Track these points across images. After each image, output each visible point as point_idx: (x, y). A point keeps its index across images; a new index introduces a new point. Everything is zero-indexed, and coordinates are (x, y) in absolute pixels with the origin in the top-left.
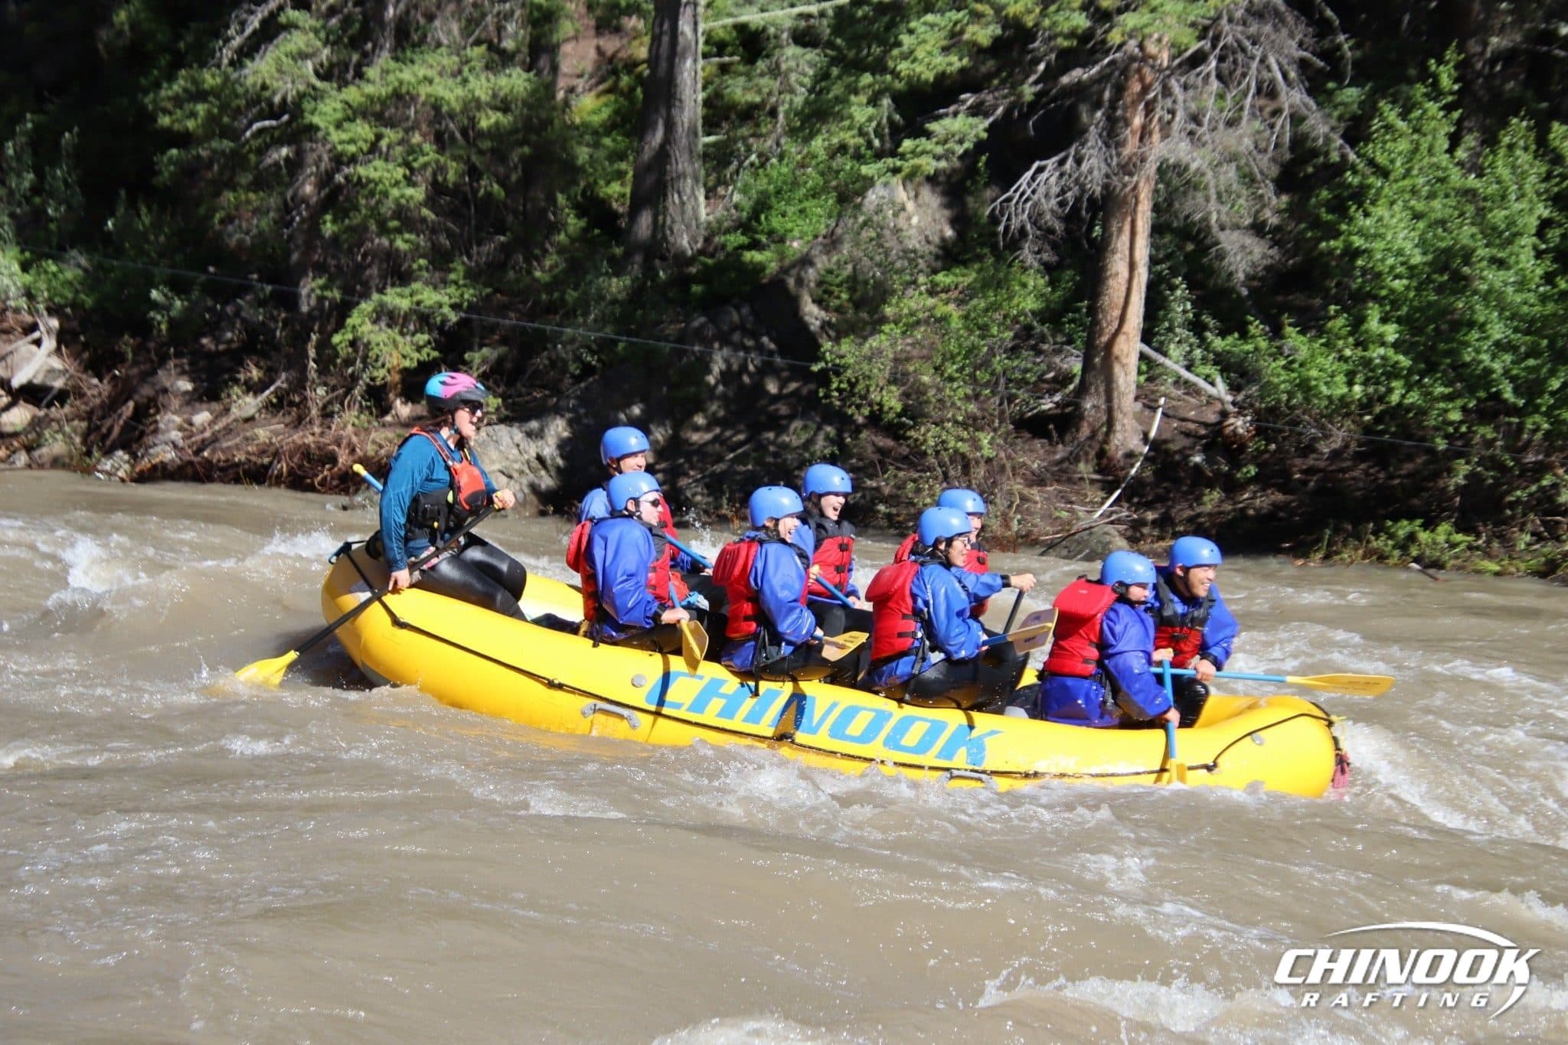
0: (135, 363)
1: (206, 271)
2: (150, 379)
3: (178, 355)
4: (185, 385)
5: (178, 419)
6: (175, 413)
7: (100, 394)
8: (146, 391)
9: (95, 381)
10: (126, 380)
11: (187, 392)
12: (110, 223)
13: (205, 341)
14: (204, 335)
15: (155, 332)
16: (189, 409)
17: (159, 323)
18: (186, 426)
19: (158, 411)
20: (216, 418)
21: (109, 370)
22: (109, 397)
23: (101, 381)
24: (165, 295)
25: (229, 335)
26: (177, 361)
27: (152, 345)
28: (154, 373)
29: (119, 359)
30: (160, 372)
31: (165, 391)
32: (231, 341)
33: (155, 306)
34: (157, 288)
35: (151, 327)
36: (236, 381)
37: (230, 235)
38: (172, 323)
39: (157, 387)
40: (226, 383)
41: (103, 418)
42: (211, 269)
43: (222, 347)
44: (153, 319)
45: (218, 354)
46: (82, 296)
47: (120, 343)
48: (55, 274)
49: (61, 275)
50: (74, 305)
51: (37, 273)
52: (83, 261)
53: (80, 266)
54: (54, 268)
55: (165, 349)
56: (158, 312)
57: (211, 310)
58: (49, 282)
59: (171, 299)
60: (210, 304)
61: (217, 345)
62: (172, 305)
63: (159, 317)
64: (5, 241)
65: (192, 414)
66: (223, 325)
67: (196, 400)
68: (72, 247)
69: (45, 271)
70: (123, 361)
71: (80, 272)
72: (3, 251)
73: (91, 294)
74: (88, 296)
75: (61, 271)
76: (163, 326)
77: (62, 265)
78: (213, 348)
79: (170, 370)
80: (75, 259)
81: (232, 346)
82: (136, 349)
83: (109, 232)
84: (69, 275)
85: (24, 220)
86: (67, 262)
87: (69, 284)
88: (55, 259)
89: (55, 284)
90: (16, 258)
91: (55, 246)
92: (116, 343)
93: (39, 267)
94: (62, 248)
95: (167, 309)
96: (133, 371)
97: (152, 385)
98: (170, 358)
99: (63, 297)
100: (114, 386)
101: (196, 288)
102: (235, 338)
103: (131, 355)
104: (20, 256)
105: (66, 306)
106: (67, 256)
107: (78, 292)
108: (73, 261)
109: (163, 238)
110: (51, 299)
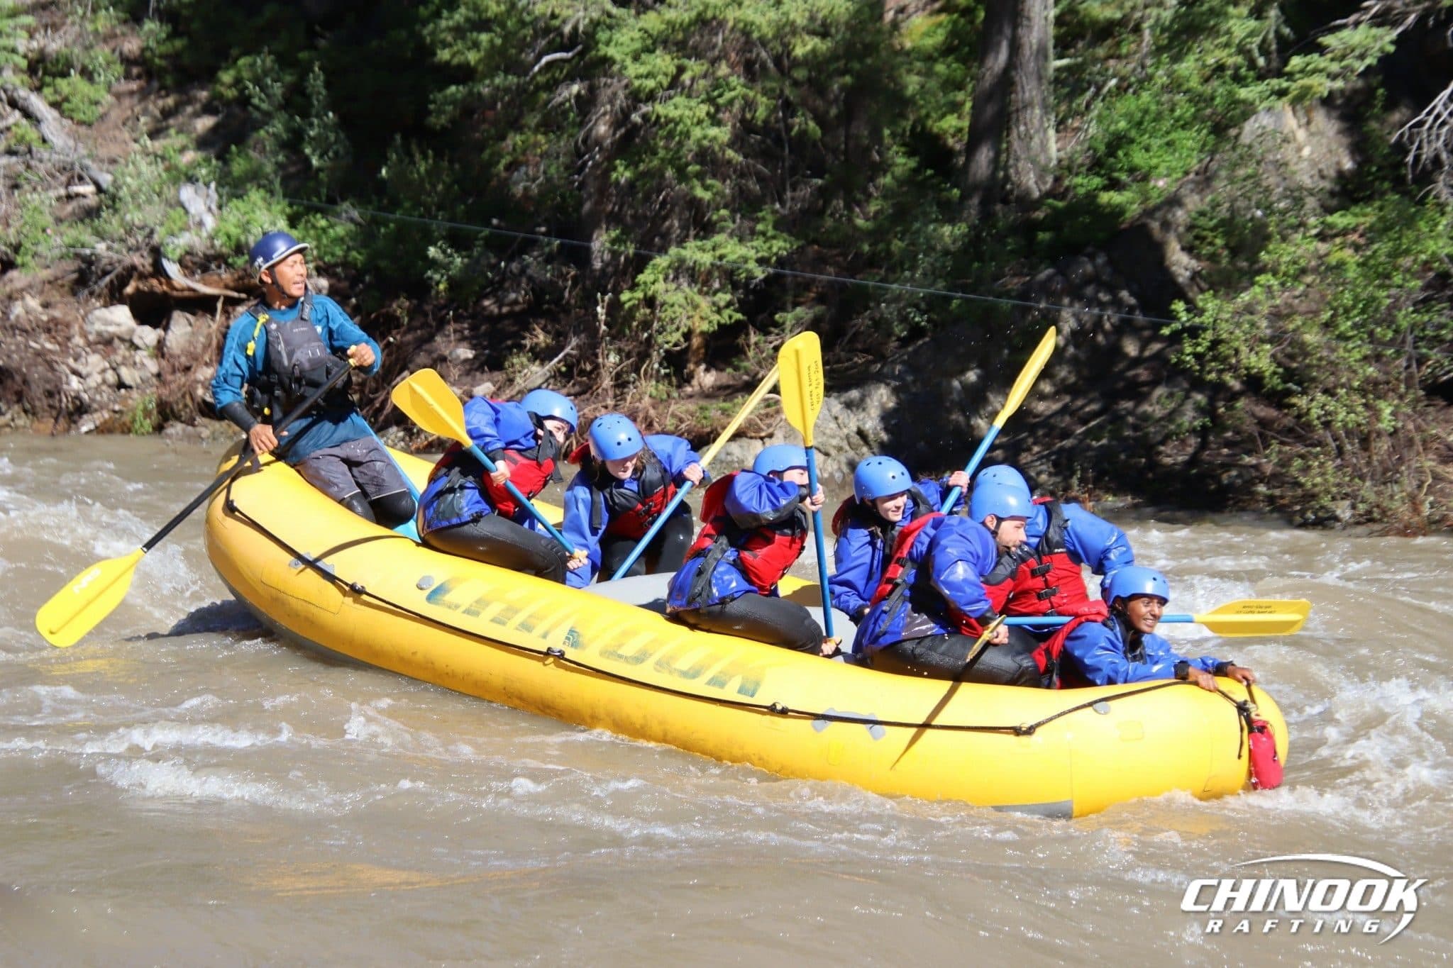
0: (410, 329)
1: (488, 224)
2: (426, 347)
3: (457, 319)
4: (465, 353)
5: (457, 391)
6: (453, 384)
8: (422, 359)
10: (400, 346)
11: (466, 361)
12: (384, 171)
13: (486, 303)
14: (486, 297)
15: (433, 292)
16: (469, 379)
17: (438, 283)
20: (499, 389)
21: (383, 336)
24: (444, 252)
25: (513, 296)
26: (458, 326)
27: (428, 308)
28: (430, 339)
29: (392, 322)
30: (438, 339)
31: (443, 359)
32: (516, 302)
33: (433, 264)
34: (434, 244)
35: (429, 288)
36: (521, 348)
37: (516, 183)
38: (451, 280)
39: (435, 355)
40: (510, 349)
41: (376, 391)
42: (495, 221)
43: (505, 310)
44: (431, 278)
45: (501, 317)
46: (354, 254)
47: (394, 306)
48: (324, 230)
49: (331, 231)
50: (345, 264)
51: (306, 229)
52: (355, 214)
53: (352, 220)
54: (323, 223)
55: (444, 312)
56: (436, 271)
57: (494, 268)
58: (318, 239)
59: (451, 256)
60: (493, 261)
61: (500, 308)
62: (451, 263)
63: (437, 277)
64: (272, 193)
65: (473, 386)
66: (507, 285)
67: (477, 370)
68: (344, 199)
69: (314, 227)
70: (398, 326)
71: (352, 227)
72: (270, 204)
73: (363, 251)
74: (360, 253)
75: (332, 226)
76: (442, 287)
77: (333, 220)
78: (496, 310)
79: (449, 336)
80: (346, 212)
81: (517, 308)
82: (412, 313)
83: (383, 181)
84: (340, 230)
85: (292, 169)
86: (338, 215)
87: (340, 240)
88: (325, 213)
89: (325, 241)
90: (283, 212)
91: (324, 198)
92: (390, 306)
93: (307, 221)
94: (332, 201)
95: (446, 267)
96: (409, 337)
97: (430, 352)
98: (449, 323)
99: (333, 255)
100: (388, 355)
101: (477, 243)
102: (521, 299)
103: (406, 319)
104: (288, 210)
105: (336, 265)
106: (338, 209)
107: (349, 249)
108: (344, 215)
109: (440, 187)
110: (320, 258)
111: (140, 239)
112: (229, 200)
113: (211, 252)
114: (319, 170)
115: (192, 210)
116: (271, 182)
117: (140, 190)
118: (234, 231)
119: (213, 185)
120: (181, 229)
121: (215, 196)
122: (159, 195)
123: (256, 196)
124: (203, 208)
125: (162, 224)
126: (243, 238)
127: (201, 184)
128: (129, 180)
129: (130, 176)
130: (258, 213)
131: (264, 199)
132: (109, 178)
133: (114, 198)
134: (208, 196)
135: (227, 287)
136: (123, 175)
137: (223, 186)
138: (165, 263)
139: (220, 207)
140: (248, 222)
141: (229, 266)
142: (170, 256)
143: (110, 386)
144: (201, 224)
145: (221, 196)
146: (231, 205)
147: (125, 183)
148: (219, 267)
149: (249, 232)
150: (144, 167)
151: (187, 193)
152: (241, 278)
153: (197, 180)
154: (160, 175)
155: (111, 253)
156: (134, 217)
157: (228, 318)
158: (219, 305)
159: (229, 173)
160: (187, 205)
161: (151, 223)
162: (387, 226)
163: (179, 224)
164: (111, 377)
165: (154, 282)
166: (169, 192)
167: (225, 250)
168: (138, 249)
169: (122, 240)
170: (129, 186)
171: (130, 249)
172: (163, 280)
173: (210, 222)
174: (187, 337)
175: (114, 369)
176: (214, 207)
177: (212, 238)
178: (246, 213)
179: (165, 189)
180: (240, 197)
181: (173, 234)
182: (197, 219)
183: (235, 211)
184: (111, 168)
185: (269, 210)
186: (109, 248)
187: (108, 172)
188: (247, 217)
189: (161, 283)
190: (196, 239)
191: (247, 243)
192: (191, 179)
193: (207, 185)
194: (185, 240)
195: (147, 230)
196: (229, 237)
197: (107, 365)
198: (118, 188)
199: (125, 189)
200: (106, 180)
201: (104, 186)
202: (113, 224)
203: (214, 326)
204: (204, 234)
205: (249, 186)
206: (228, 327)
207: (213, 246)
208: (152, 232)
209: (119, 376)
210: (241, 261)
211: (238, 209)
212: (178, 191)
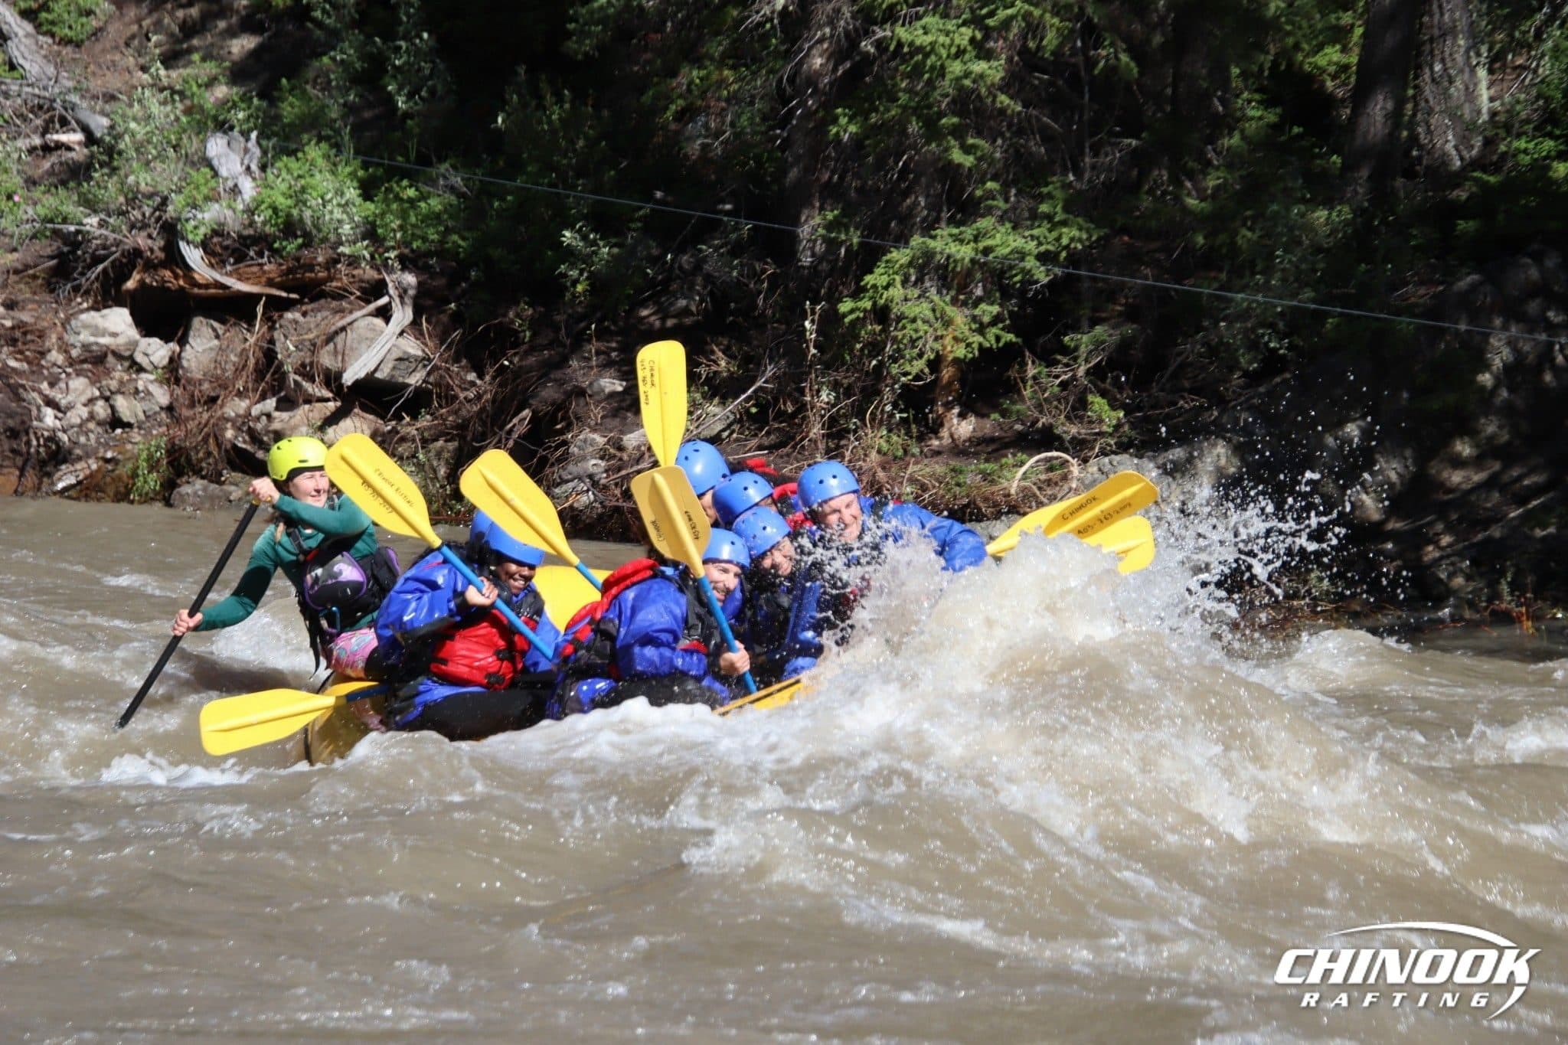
0: (533, 349)
1: (650, 198)
2: (557, 374)
3: (602, 334)
4: (612, 384)
5: (600, 440)
6: (594, 430)
7: (479, 397)
8: (549, 392)
9: (472, 376)
10: (518, 373)
11: (614, 395)
12: (500, 120)
13: (645, 313)
14: (643, 304)
15: (568, 296)
16: (617, 422)
17: (575, 282)
18: (612, 451)
19: (568, 428)
21: (495, 358)
22: (494, 401)
23: (481, 376)
24: (585, 238)
25: (682, 303)
26: (602, 346)
27: (561, 319)
28: (562, 362)
29: (508, 339)
30: (574, 363)
31: (581, 393)
32: (686, 311)
33: (569, 255)
34: (571, 227)
35: (562, 289)
36: (693, 378)
37: (691, 139)
38: (593, 280)
39: (568, 387)
42: (659, 194)
43: (670, 323)
44: (564, 275)
46: (455, 237)
47: (511, 314)
48: (411, 201)
49: (423, 205)
50: (441, 252)
51: (386, 200)
52: (457, 181)
53: (452, 189)
54: (411, 193)
55: (582, 325)
56: (573, 266)
57: (655, 261)
58: (403, 215)
59: (594, 243)
60: (655, 252)
61: (663, 320)
62: (595, 253)
63: (574, 273)
64: (338, 147)
65: (623, 433)
66: (674, 286)
67: (628, 410)
68: (441, 160)
69: (398, 198)
70: (516, 345)
71: (453, 199)
72: (335, 165)
73: (466, 234)
74: (464, 239)
75: (424, 197)
76: (580, 288)
77: (425, 189)
78: (658, 324)
79: (589, 359)
80: (445, 178)
81: (688, 321)
82: (535, 325)
83: (498, 130)
84: (435, 204)
85: (367, 114)
86: (433, 182)
87: (434, 218)
88: (413, 178)
89: (413, 219)
90: (353, 175)
91: (413, 156)
92: (505, 315)
93: (389, 190)
94: (425, 161)
95: (587, 259)
96: (532, 360)
97: (560, 383)
98: (589, 341)
99: (424, 239)
100: (500, 385)
101: (633, 226)
102: (694, 309)
103: (528, 334)
104: (361, 173)
105: (429, 254)
106: (433, 172)
107: (448, 231)
108: (441, 182)
109: (581, 143)
110: (407, 244)
111: (148, 211)
112: (276, 157)
113: (251, 232)
114: (407, 115)
115: (223, 172)
116: (338, 132)
117: (149, 142)
118: (282, 202)
119: (254, 135)
120: (207, 199)
121: (257, 152)
122: (174, 147)
123: (315, 152)
124: (239, 169)
125: (179, 191)
126: (295, 212)
127: (236, 133)
128: (133, 125)
129: (135, 119)
130: (318, 176)
131: (327, 157)
132: (105, 122)
133: (111, 151)
134: (246, 151)
135: (270, 283)
136: (124, 116)
137: (268, 138)
138: (182, 245)
139: (263, 168)
140: (303, 190)
141: (275, 252)
142: (190, 237)
143: (99, 424)
144: (235, 191)
145: (265, 152)
146: (279, 164)
147: (126, 130)
148: (260, 254)
149: (305, 203)
150: (155, 109)
151: (216, 146)
152: (290, 271)
153: (232, 128)
154: (177, 119)
155: (103, 231)
156: (141, 179)
157: (272, 328)
158: (260, 309)
159: (278, 117)
160: (215, 163)
161: (163, 189)
162: (503, 199)
163: (205, 190)
164: (101, 409)
165: (168, 274)
166: (190, 145)
167: (268, 229)
168: (144, 226)
169: (122, 213)
170: (133, 135)
171: (132, 227)
172: (179, 271)
173: (248, 187)
174: (213, 354)
175: (107, 399)
176: (254, 167)
177: (250, 211)
178: (300, 177)
179: (185, 140)
180: (292, 153)
181: (195, 207)
182: (230, 184)
183: (284, 174)
184: (107, 107)
185: (333, 173)
186: (102, 224)
187: (103, 113)
188: (303, 182)
189: (176, 277)
190: (229, 213)
191: (301, 220)
192: (223, 127)
193: (246, 135)
194: (211, 214)
195: (158, 199)
196: (275, 210)
197: (97, 393)
198: (118, 137)
199: (127, 138)
200: (100, 124)
201: (98, 135)
202: (110, 191)
203: (252, 340)
204: (240, 207)
205: (305, 137)
206: (272, 341)
207: (252, 224)
208: (165, 201)
209: (112, 407)
210: (291, 247)
211: (289, 171)
212: (204, 142)
